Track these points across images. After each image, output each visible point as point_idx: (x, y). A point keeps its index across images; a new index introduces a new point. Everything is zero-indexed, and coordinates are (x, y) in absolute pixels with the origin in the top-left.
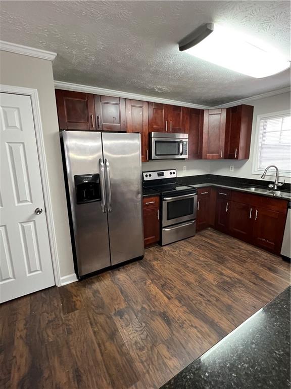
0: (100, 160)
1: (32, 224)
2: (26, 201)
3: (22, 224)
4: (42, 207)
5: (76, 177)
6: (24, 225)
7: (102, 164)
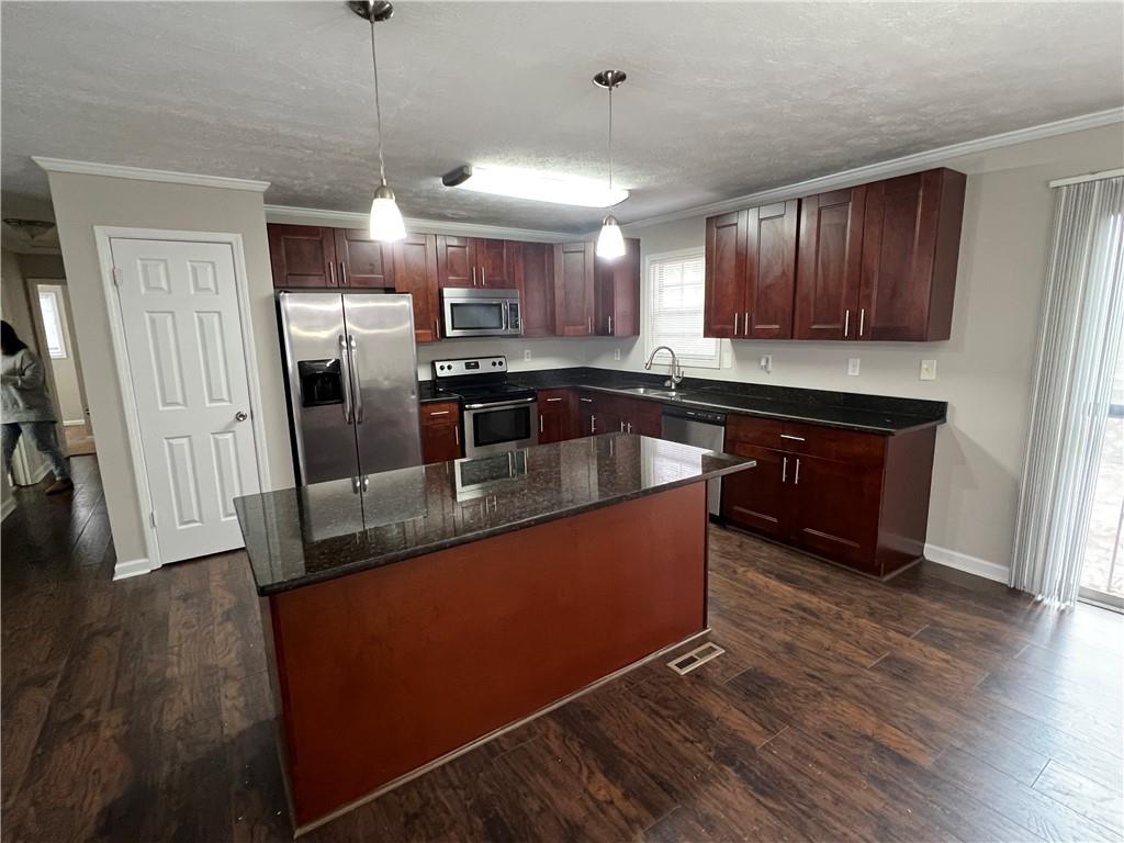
0: (341, 337)
1: (229, 436)
2: (222, 400)
3: (217, 436)
4: (246, 411)
5: (301, 364)
6: (219, 437)
7: (344, 343)
